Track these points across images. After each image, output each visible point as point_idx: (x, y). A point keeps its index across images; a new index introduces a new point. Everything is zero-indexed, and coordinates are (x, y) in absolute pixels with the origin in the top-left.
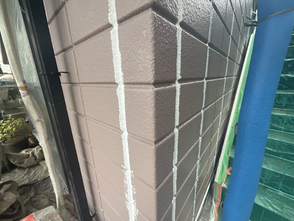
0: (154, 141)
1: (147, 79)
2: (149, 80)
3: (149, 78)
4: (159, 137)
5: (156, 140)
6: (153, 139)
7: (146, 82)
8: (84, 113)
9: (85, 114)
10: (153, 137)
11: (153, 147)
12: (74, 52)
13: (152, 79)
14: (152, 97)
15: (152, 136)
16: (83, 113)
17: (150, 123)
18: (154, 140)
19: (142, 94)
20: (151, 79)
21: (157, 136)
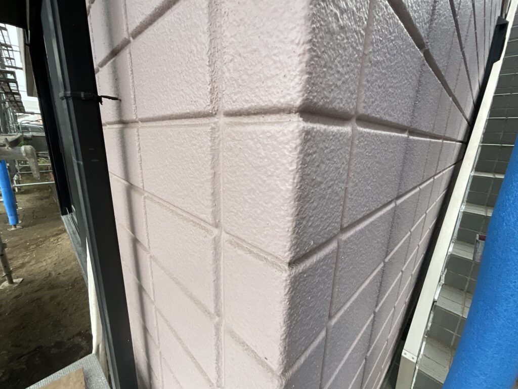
0: (288, 260)
1: (284, 97)
2: (289, 98)
3: (289, 94)
4: (300, 249)
5: (293, 257)
6: (287, 254)
7: (282, 104)
8: (142, 185)
9: (144, 187)
10: (287, 249)
11: (285, 275)
12: (130, 53)
13: (299, 96)
14: (294, 146)
15: (285, 246)
16: (140, 185)
17: (283, 213)
18: (287, 256)
19: (269, 137)
20: (295, 96)
21: (297, 248)
